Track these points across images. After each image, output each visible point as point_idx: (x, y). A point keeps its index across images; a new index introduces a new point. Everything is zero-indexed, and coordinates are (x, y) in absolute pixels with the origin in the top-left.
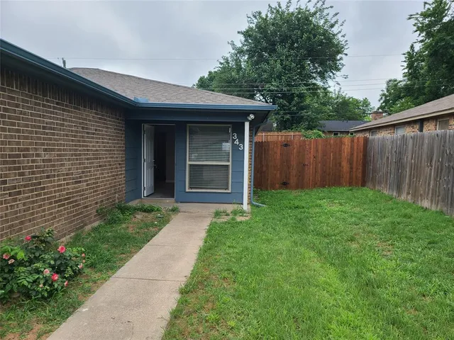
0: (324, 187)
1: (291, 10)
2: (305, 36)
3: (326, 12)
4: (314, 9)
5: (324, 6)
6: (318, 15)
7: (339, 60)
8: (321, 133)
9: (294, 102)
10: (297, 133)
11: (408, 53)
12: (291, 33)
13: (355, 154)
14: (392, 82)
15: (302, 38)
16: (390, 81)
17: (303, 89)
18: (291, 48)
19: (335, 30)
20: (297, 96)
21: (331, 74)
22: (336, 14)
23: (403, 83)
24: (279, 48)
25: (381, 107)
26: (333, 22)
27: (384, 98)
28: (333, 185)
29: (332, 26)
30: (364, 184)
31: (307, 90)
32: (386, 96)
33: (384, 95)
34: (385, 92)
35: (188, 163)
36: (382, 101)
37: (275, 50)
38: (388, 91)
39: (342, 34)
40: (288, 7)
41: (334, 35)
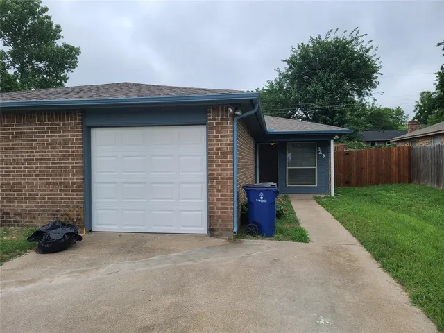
0: (378, 184)
1: (329, 40)
2: (343, 61)
3: (360, 40)
4: (350, 38)
5: (359, 35)
6: (354, 43)
7: (374, 78)
8: (362, 143)
9: (336, 118)
10: (341, 144)
11: (439, 73)
12: (331, 59)
13: (402, 160)
14: (425, 94)
15: (340, 63)
16: (424, 92)
17: (343, 106)
18: (332, 72)
19: (370, 54)
20: (339, 112)
21: (368, 91)
22: (371, 41)
23: (436, 95)
24: (320, 73)
25: (417, 117)
26: (368, 48)
27: (418, 108)
28: (386, 182)
29: (367, 51)
30: (410, 181)
31: (347, 107)
32: (421, 107)
33: (418, 105)
34: (420, 103)
35: (288, 167)
36: (417, 112)
37: (316, 74)
38: (422, 101)
39: (377, 57)
40: (327, 38)
41: (369, 59)
